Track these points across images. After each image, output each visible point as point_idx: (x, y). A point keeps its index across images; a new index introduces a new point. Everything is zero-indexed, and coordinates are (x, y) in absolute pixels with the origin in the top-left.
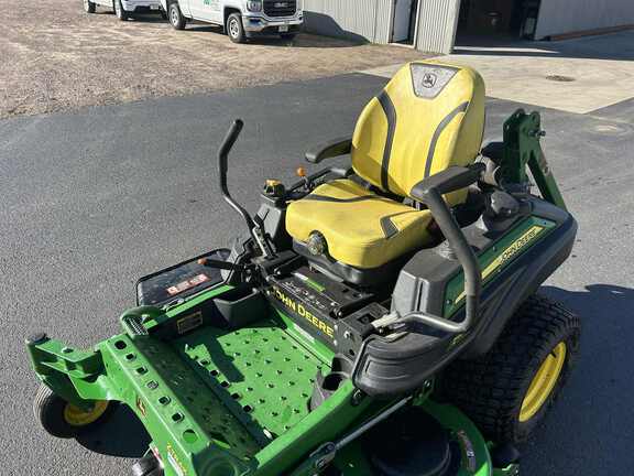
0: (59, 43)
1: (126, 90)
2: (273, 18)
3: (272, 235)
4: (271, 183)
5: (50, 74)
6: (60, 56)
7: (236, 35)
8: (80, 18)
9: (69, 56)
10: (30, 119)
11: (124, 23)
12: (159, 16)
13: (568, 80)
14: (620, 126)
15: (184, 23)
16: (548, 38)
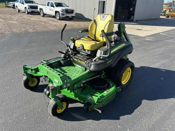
0: (11, 19)
1: (31, 30)
2: (68, 14)
3: (72, 48)
4: (72, 38)
5: (10, 26)
6: (12, 22)
7: (58, 18)
8: (16, 13)
9: (14, 22)
10: (7, 35)
11: (28, 15)
12: (37, 13)
13: (141, 30)
14: (152, 39)
15: (44, 15)
16: (137, 21)
